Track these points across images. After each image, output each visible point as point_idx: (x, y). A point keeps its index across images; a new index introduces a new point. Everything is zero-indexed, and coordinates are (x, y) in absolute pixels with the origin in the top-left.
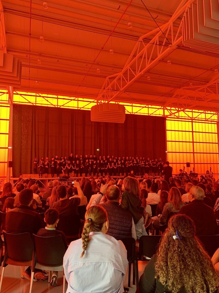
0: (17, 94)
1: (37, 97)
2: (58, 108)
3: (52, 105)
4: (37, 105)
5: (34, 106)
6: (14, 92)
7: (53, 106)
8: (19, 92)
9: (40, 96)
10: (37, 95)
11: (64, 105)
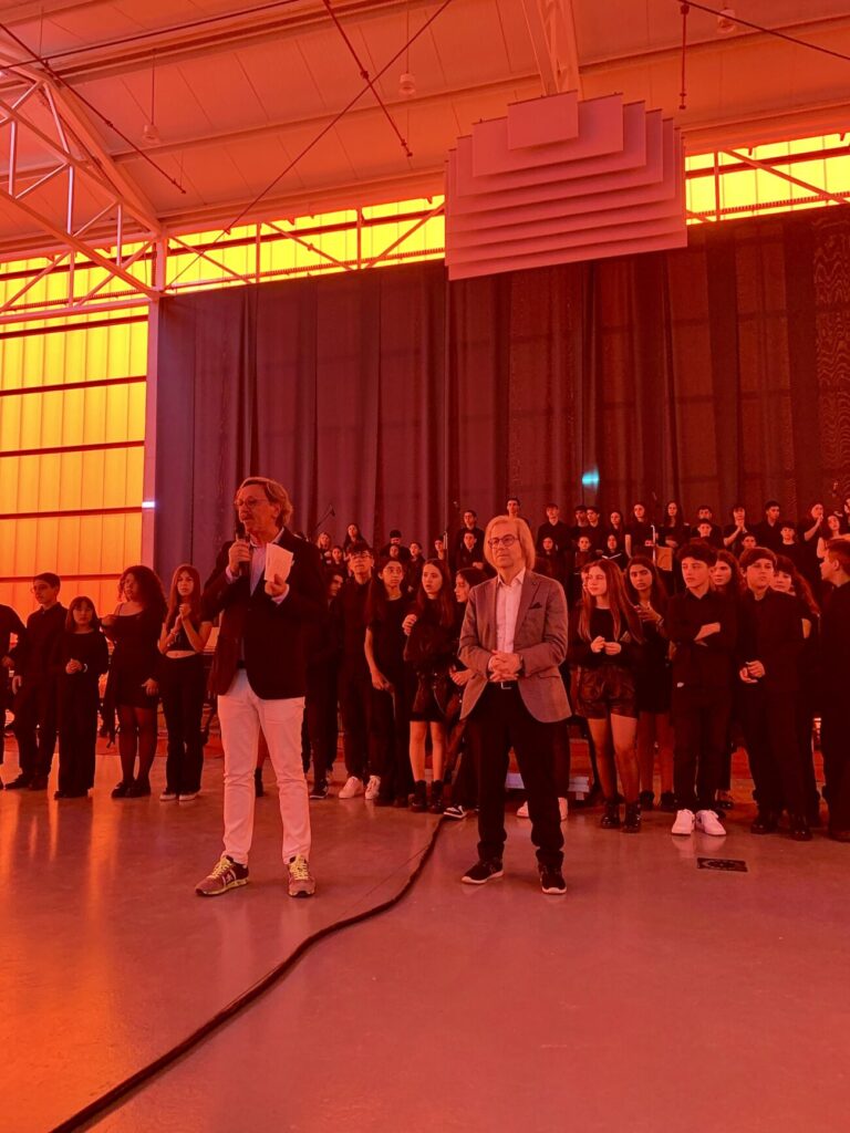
0: (184, 250)
1: (264, 246)
2: (359, 270)
3: (336, 263)
4: (263, 280)
5: (249, 286)
6: (173, 245)
7: (341, 269)
8: (192, 240)
9: (280, 236)
10: (266, 230)
11: (391, 253)
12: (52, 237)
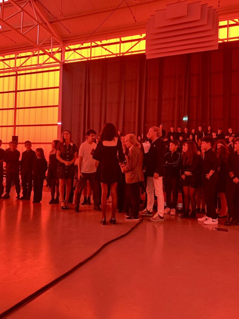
0: (70, 50)
1: (93, 49)
2: (120, 56)
3: (113, 54)
4: (92, 59)
5: (88, 61)
7: (115, 56)
8: (72, 47)
12: (33, 46)
